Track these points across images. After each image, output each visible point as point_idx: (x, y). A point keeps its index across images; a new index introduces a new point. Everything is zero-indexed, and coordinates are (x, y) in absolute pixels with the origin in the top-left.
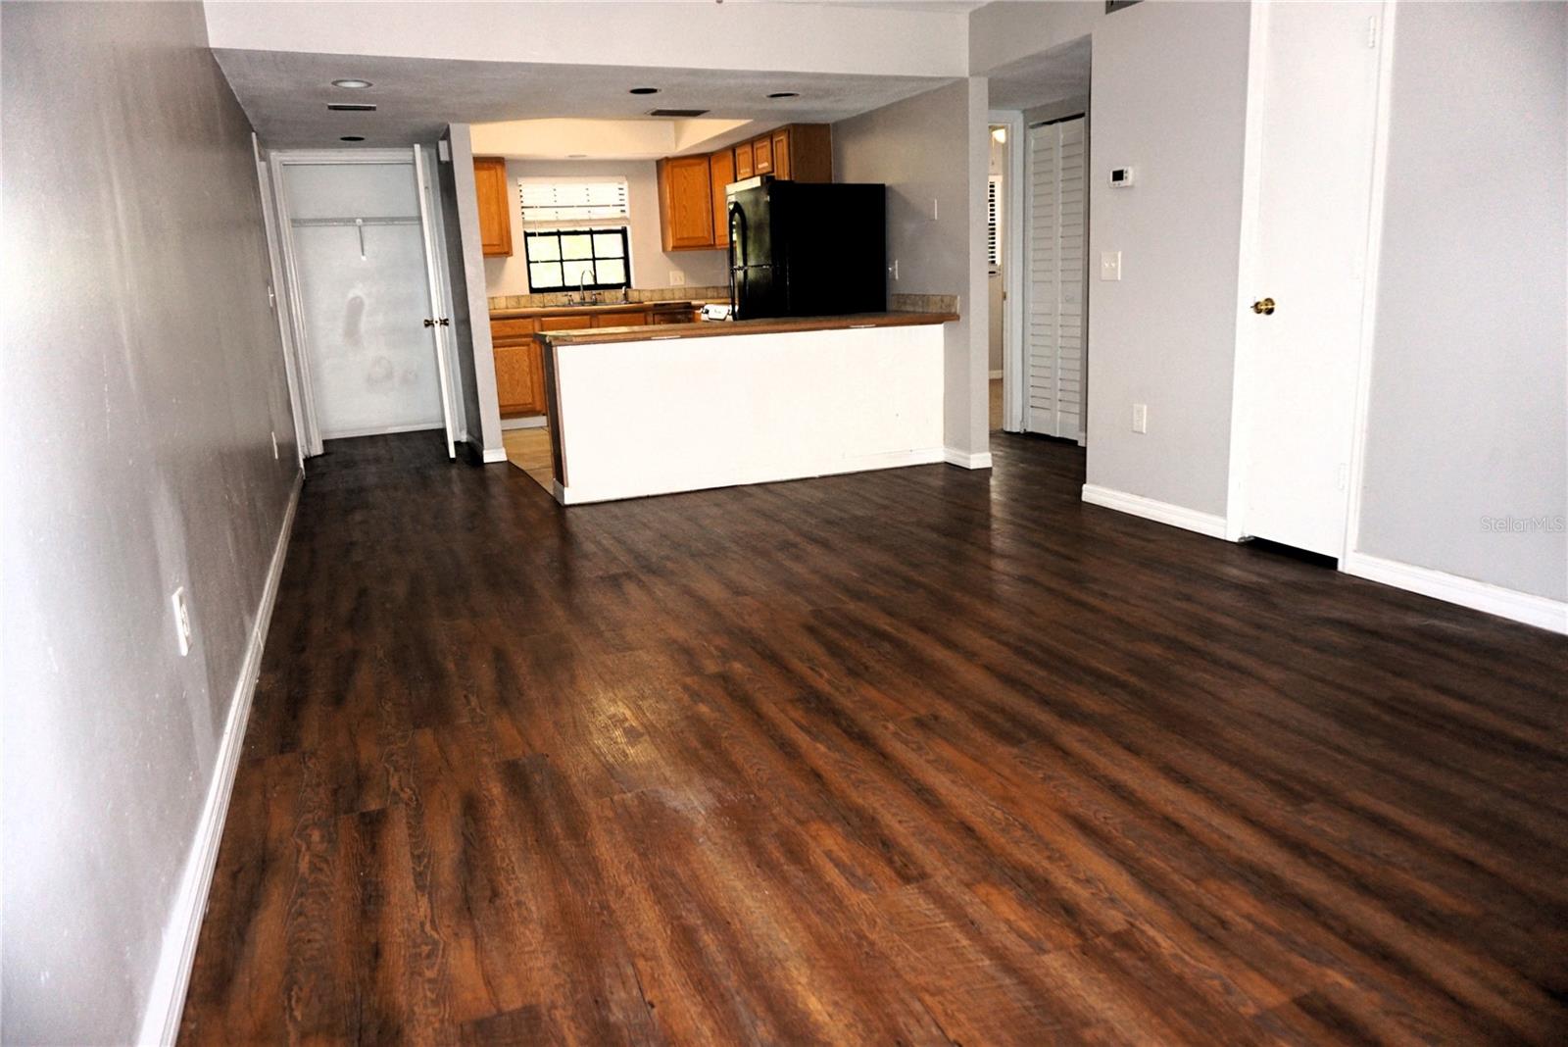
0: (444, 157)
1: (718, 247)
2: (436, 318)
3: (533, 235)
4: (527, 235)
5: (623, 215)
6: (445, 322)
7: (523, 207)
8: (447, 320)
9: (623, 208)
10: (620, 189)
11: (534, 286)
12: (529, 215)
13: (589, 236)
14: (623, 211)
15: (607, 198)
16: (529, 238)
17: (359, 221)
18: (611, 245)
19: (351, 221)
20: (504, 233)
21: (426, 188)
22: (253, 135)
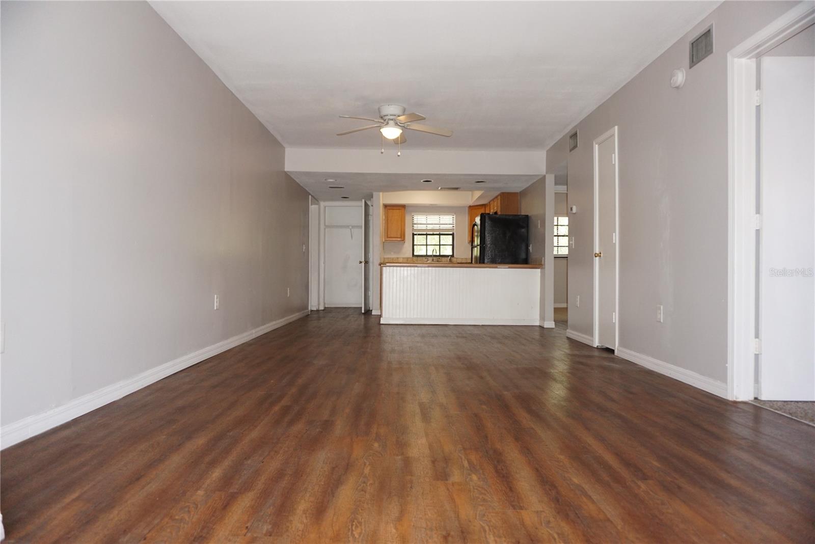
3: (416, 234)
4: (414, 235)
5: (453, 228)
7: (413, 224)
10: (452, 218)
11: (415, 254)
12: (416, 227)
13: (438, 236)
14: (453, 226)
15: (447, 221)
17: (350, 227)
18: (448, 240)
19: (348, 227)
20: (403, 233)
22: (310, 196)
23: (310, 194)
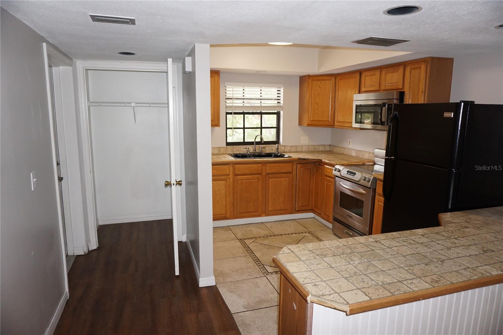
0: (189, 68)
1: (335, 127)
2: (173, 182)
3: (231, 113)
4: (227, 113)
5: (279, 104)
6: (179, 183)
7: (226, 99)
8: (181, 181)
9: (279, 101)
10: (278, 91)
12: (229, 103)
13: (260, 115)
15: (271, 95)
16: (228, 115)
18: (270, 120)
21: (174, 87)
22: (44, 44)
23: (44, 40)
